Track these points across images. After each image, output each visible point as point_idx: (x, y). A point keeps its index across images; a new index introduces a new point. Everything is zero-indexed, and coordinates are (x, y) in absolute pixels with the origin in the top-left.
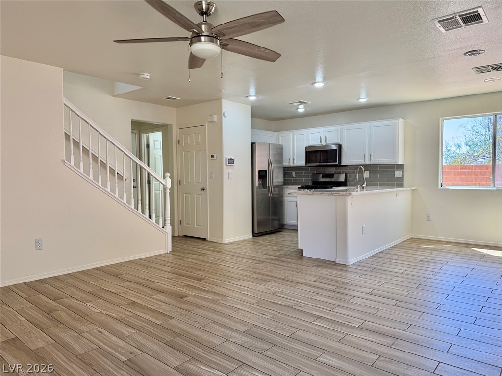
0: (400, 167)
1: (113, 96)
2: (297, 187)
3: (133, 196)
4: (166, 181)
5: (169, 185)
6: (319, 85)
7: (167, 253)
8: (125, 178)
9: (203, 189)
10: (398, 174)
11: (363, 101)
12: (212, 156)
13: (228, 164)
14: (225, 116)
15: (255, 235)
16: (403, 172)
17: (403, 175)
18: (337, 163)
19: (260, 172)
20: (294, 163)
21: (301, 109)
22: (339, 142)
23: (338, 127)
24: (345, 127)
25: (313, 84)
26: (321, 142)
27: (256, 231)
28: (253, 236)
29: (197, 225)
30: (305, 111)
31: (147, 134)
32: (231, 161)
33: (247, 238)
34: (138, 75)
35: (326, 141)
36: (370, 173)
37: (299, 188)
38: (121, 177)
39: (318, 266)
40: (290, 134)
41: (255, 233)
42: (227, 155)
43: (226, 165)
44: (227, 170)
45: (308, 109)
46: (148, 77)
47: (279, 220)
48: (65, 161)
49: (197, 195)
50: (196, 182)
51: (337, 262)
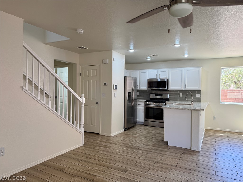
0: (199, 92)
1: (45, 44)
2: (144, 101)
3: (64, 110)
4: (82, 99)
5: (84, 102)
6: (177, 46)
7: (82, 146)
8: (50, 96)
9: (97, 103)
10: (198, 95)
11: (186, 56)
12: (105, 84)
13: (115, 89)
14: (114, 60)
15: (125, 129)
16: (201, 95)
17: (201, 96)
18: (166, 89)
19: (128, 93)
20: (140, 87)
21: (149, 59)
22: (167, 77)
23: (167, 70)
24: (170, 69)
25: (174, 45)
26: (156, 77)
27: (126, 127)
28: (124, 130)
29: (92, 125)
30: (151, 60)
31: (56, 69)
32: (116, 87)
33: (122, 132)
34: (76, 30)
35: (159, 77)
36: (182, 94)
37: (145, 102)
38: (47, 96)
39: (184, 153)
40: (138, 71)
41: (125, 128)
42: (114, 83)
43: (114, 89)
44: (114, 92)
45: (153, 59)
46: (83, 32)
47: (134, 119)
48: (23, 87)
49: (93, 107)
50: (92, 99)
51: (192, 150)
